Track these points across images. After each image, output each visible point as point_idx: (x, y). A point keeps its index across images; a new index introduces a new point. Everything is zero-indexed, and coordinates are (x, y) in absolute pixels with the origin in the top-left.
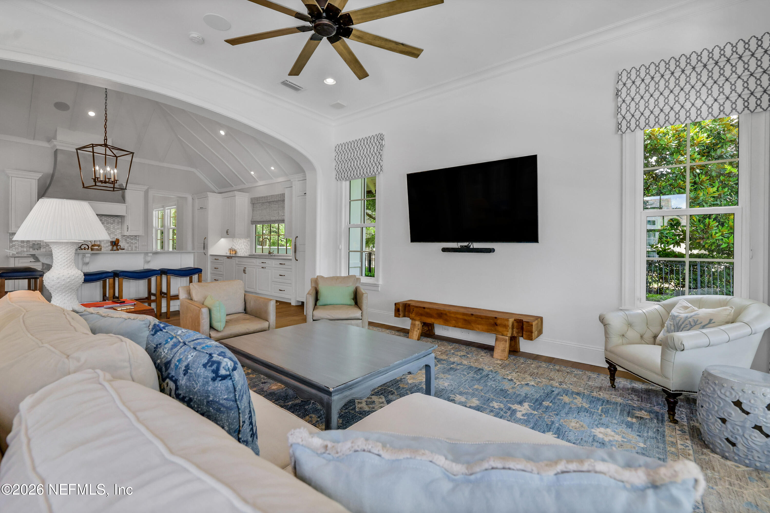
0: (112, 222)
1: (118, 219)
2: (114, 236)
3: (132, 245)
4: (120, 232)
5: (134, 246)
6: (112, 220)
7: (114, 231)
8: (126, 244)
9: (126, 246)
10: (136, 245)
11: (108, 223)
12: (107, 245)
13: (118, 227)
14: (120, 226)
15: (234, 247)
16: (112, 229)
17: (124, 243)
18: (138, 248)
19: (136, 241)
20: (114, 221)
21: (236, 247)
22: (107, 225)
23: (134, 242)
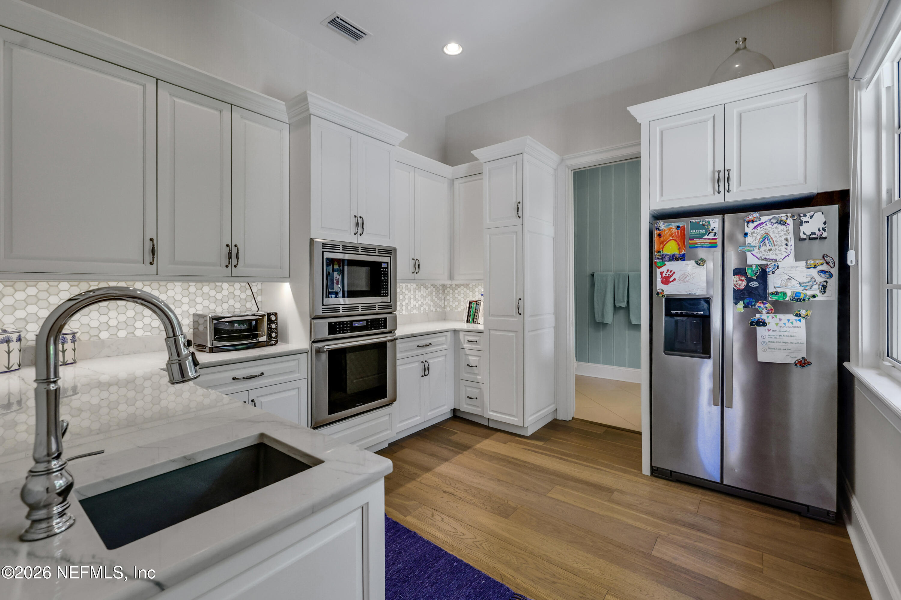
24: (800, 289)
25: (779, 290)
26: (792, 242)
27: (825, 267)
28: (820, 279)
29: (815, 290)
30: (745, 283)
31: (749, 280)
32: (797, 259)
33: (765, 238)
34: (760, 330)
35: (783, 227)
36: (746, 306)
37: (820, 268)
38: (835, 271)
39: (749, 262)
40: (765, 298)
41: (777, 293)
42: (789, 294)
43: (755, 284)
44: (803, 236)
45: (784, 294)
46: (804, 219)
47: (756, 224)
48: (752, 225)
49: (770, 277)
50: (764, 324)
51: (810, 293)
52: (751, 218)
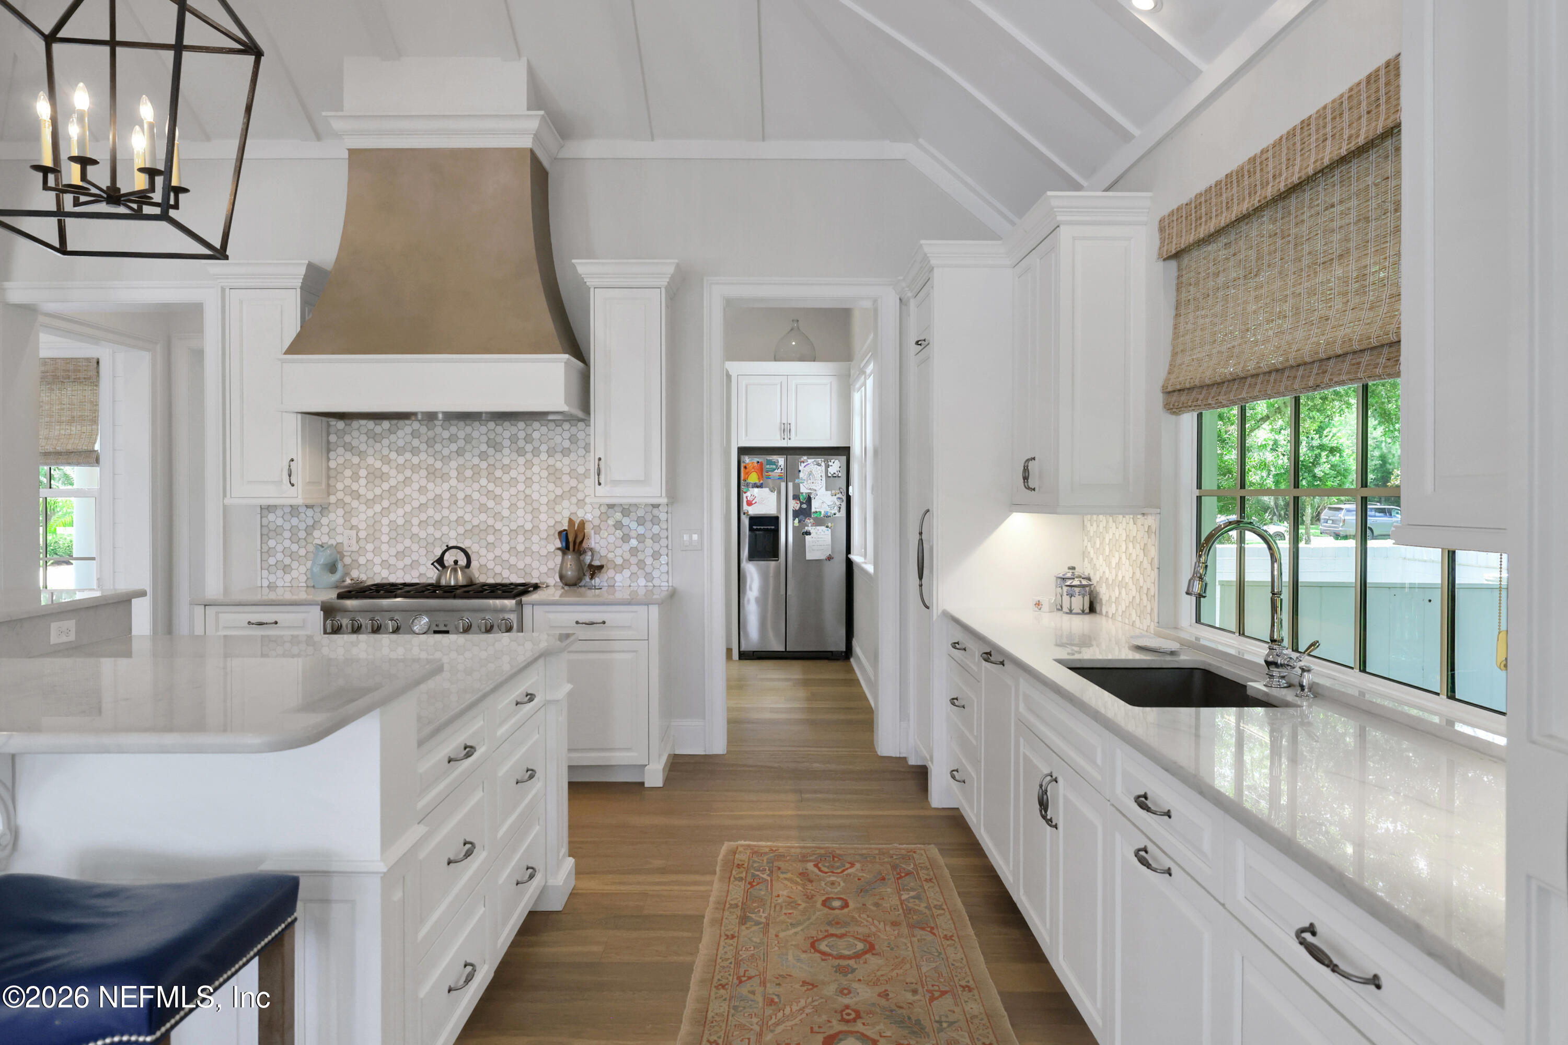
0: (567, 444)
2: (570, 509)
3: (640, 547)
5: (649, 552)
7: (574, 483)
8: (619, 542)
9: (618, 552)
10: (656, 547)
11: (551, 452)
12: (549, 548)
15: (1084, 568)
16: (566, 478)
17: (607, 542)
19: (657, 529)
21: (1094, 568)
22: (551, 461)
23: (648, 535)
24: (828, 509)
25: (818, 510)
26: (824, 479)
27: (840, 495)
28: (838, 503)
29: (835, 510)
30: (799, 505)
31: (802, 503)
32: (827, 490)
33: (810, 474)
34: (807, 537)
35: (819, 467)
36: (799, 522)
37: (838, 496)
38: (844, 498)
39: (801, 491)
40: (810, 516)
41: (816, 512)
42: (823, 513)
43: (804, 506)
44: (830, 475)
45: (820, 512)
46: (830, 464)
47: (805, 464)
48: (803, 465)
49: (813, 501)
50: (808, 533)
51: (833, 512)
52: (802, 459)
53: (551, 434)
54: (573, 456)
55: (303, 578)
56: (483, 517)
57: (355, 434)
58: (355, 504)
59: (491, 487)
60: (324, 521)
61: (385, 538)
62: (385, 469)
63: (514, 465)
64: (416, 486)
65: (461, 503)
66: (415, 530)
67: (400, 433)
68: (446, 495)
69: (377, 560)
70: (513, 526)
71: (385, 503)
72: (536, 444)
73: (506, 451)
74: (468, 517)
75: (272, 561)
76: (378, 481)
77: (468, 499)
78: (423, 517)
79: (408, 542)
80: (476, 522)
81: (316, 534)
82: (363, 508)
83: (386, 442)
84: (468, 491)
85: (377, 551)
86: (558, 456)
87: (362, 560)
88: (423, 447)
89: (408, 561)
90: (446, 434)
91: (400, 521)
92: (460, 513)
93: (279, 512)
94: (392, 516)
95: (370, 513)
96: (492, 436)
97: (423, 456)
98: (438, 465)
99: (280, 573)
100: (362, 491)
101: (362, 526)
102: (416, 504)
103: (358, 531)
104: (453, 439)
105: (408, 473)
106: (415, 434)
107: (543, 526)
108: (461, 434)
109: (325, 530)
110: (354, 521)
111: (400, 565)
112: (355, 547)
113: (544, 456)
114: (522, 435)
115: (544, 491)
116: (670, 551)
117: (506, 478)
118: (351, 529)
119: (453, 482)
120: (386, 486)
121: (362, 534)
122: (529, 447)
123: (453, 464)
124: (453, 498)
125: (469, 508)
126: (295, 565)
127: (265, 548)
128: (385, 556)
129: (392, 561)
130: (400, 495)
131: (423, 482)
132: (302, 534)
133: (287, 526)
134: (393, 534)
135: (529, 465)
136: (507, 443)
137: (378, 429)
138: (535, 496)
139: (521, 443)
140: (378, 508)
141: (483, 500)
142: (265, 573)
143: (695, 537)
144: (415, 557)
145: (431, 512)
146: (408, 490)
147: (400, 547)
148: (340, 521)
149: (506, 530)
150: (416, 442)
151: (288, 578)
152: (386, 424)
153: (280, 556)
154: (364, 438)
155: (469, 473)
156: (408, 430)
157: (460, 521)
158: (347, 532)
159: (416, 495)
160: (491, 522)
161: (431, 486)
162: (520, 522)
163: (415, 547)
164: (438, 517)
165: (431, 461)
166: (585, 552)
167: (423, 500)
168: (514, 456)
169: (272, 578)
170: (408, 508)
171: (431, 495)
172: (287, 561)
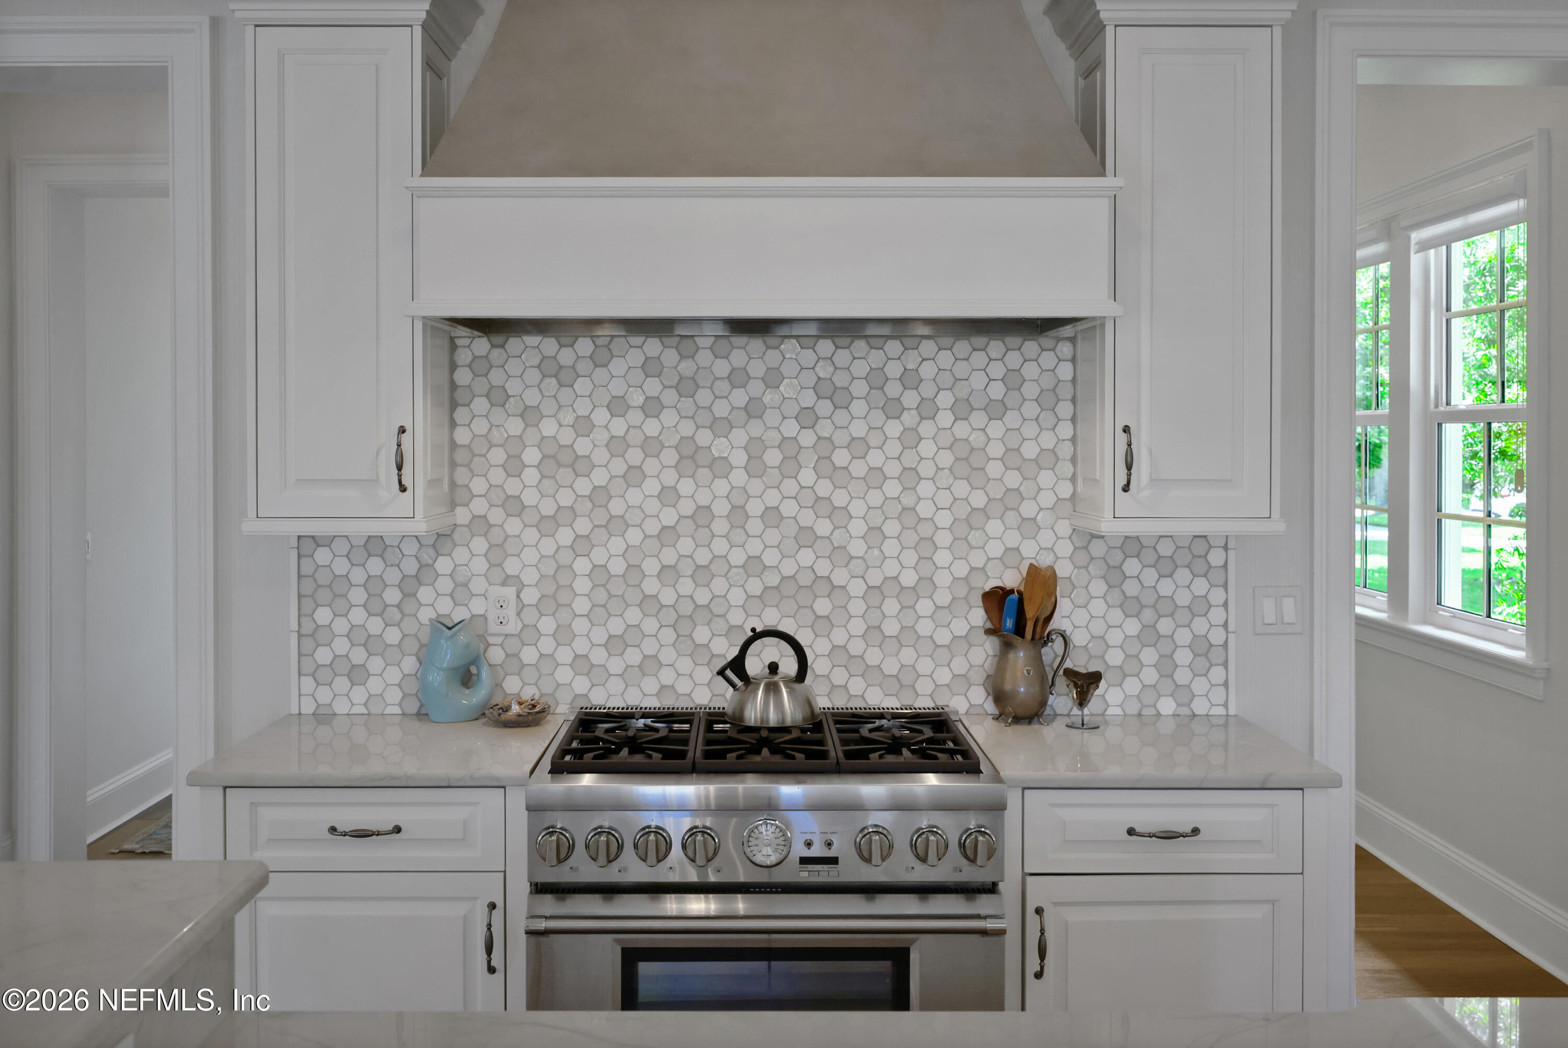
0: (997, 391)
1: (1048, 359)
2: (1013, 538)
3: (1165, 626)
4: (1065, 490)
5: (1183, 637)
6: (997, 370)
7: (1013, 479)
8: (1116, 615)
9: (1115, 637)
10: (1200, 626)
12: (960, 627)
13: (1048, 440)
14: (1065, 430)
16: (995, 469)
17: (1098, 607)
18: (1217, 655)
19: (1200, 587)
20: (1014, 380)
22: (961, 430)
23: (1183, 598)
53: (962, 369)
54: (1012, 418)
55: (394, 696)
56: (806, 557)
57: (513, 367)
58: (513, 526)
59: (824, 487)
60: (443, 565)
61: (581, 605)
62: (583, 446)
63: (875, 439)
64: (651, 486)
65: (754, 526)
66: (651, 586)
67: (617, 366)
68: (721, 508)
69: (564, 655)
70: (875, 578)
71: (583, 526)
72: (928, 390)
73: (859, 407)
74: (771, 557)
75: (323, 656)
76: (565, 475)
77: (772, 516)
78: (669, 557)
79: (633, 615)
80: (788, 568)
81: (425, 594)
82: (531, 535)
83: (583, 386)
84: (772, 498)
85: (564, 635)
86: (978, 419)
87: (529, 655)
88: (670, 396)
89: (633, 657)
90: (722, 368)
91: (617, 567)
92: (754, 547)
93: (341, 547)
94: (599, 556)
95: (548, 546)
96: (824, 370)
97: (669, 417)
98: (704, 437)
99: (342, 684)
100: (530, 497)
101: (531, 576)
102: (652, 527)
103: (521, 587)
104: (738, 378)
105: (635, 456)
106: (650, 368)
107: (943, 579)
108: (757, 369)
109: (444, 585)
110: (511, 566)
111: (616, 666)
112: (513, 626)
113: (945, 418)
114: (894, 370)
115: (944, 499)
116: (1232, 637)
117: (859, 468)
118: (503, 584)
119: (738, 477)
120: (583, 486)
121: (531, 596)
122: (910, 399)
123: (740, 436)
124: (738, 514)
125: (772, 536)
126: (376, 664)
127: (308, 627)
128: (581, 646)
129: (599, 656)
130: (616, 507)
131: (670, 477)
132: (392, 596)
133: (358, 576)
134: (601, 596)
135: (910, 439)
136: (860, 388)
137: (566, 356)
138: (925, 509)
139: (893, 389)
140: (565, 536)
141: (807, 518)
142: (308, 684)
143: (1289, 605)
144: (650, 647)
145: (685, 545)
146: (634, 496)
147: (616, 626)
148: (480, 565)
149: (857, 588)
150: (653, 386)
151: (359, 694)
152: (584, 346)
153: (341, 646)
154: (533, 376)
155: (773, 457)
156: (635, 358)
157: (754, 566)
158: (497, 591)
159: (652, 506)
160: (823, 568)
161: (686, 486)
162: (891, 568)
163: (650, 625)
164: (703, 557)
165: (687, 428)
166: (1047, 640)
167: (669, 517)
168: (877, 417)
169: (324, 695)
170: (634, 537)
171: (687, 507)
172: (359, 655)
